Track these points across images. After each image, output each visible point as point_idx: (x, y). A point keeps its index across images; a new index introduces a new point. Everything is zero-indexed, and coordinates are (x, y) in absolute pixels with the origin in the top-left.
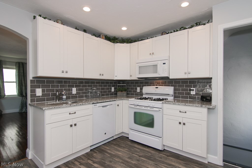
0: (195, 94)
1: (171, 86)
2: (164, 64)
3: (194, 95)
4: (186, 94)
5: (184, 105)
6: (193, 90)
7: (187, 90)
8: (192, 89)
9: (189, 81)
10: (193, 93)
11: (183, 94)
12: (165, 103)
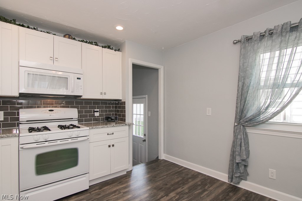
0: (99, 115)
1: (70, 108)
2: (78, 78)
3: (97, 116)
4: (90, 116)
5: (113, 126)
6: (97, 111)
7: (90, 112)
8: (95, 110)
9: (100, 101)
10: (97, 114)
11: (86, 116)
12: (92, 128)
